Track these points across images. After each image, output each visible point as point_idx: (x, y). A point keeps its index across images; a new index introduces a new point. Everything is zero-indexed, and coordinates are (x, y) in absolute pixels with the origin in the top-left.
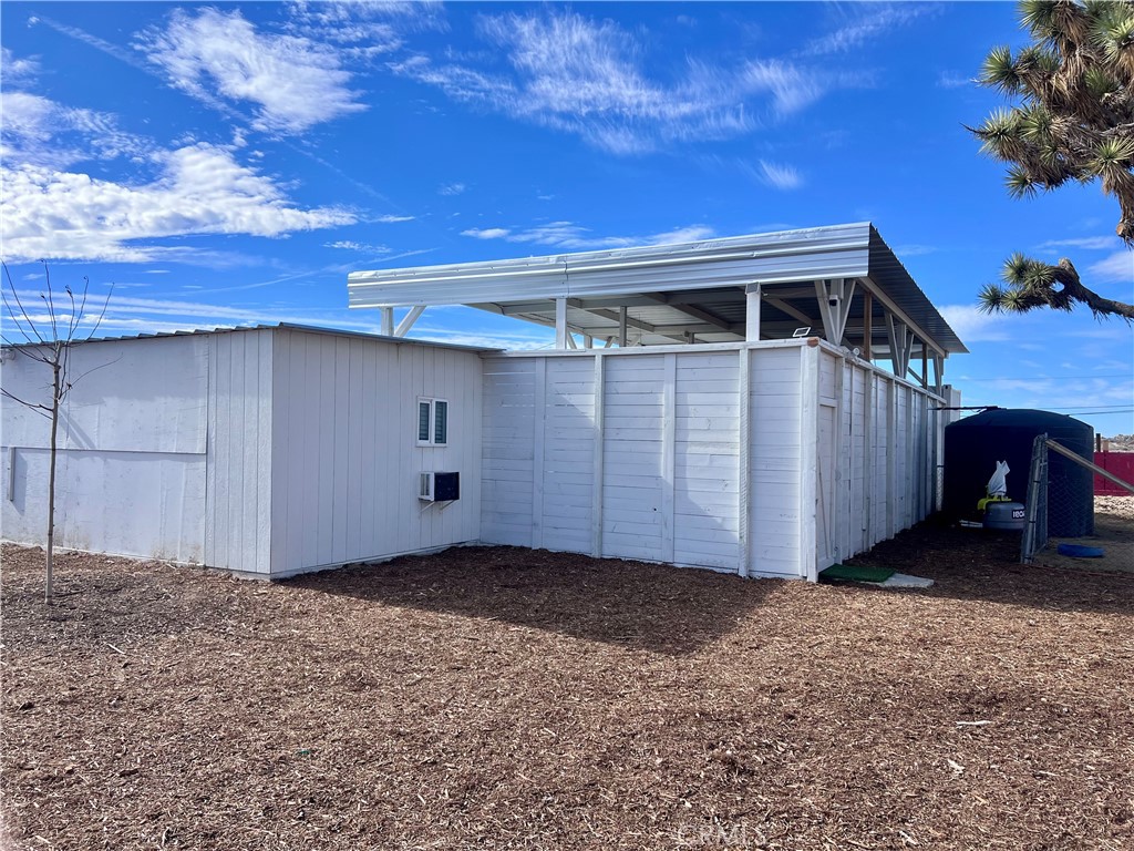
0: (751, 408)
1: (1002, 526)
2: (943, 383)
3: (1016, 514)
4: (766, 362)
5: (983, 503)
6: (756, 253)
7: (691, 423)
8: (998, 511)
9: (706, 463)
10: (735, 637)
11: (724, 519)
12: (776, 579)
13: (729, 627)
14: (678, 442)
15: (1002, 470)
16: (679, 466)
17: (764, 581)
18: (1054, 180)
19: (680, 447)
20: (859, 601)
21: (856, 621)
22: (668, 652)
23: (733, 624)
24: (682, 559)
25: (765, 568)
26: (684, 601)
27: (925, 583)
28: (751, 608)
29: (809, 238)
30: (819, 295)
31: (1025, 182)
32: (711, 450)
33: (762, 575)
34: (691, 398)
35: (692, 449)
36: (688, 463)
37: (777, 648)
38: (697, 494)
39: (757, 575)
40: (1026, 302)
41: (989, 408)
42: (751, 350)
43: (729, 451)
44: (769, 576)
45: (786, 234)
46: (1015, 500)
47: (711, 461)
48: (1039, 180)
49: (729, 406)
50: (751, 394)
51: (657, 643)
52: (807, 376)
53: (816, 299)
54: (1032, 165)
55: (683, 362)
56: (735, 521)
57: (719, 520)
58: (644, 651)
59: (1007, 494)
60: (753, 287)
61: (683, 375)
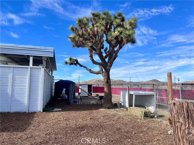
0: (30, 79)
1: (64, 99)
2: (53, 75)
3: (66, 97)
4: (34, 70)
5: (61, 95)
6: (32, 50)
7: (16, 82)
8: (64, 96)
9: (20, 90)
10: (33, 125)
11: (23, 101)
12: (35, 112)
13: (30, 124)
14: (13, 85)
15: (64, 90)
16: (13, 91)
17: (32, 113)
18: (78, 47)
19: (13, 87)
20: (51, 114)
21: (53, 118)
22: (21, 131)
23: (31, 122)
24: (12, 111)
25: (32, 110)
26: (17, 120)
27: (60, 109)
28: (33, 119)
29: (43, 49)
30: (43, 59)
31: (74, 46)
32: (21, 87)
33: (31, 112)
34: (17, 77)
35: (16, 87)
36: (15, 90)
37: (42, 126)
38: (17, 97)
39: (30, 112)
40: (71, 64)
41: (61, 80)
42: (31, 68)
43: (25, 88)
44: (33, 112)
45: (38, 47)
46: (66, 94)
47: (21, 90)
48: (76, 46)
49: (25, 78)
50: (30, 76)
51: (17, 130)
52: (42, 73)
53: (42, 60)
54: (76, 44)
55: (15, 69)
56: (26, 101)
57: (22, 102)
58: (15, 132)
59: (65, 93)
60: (31, 56)
61: (14, 72)
